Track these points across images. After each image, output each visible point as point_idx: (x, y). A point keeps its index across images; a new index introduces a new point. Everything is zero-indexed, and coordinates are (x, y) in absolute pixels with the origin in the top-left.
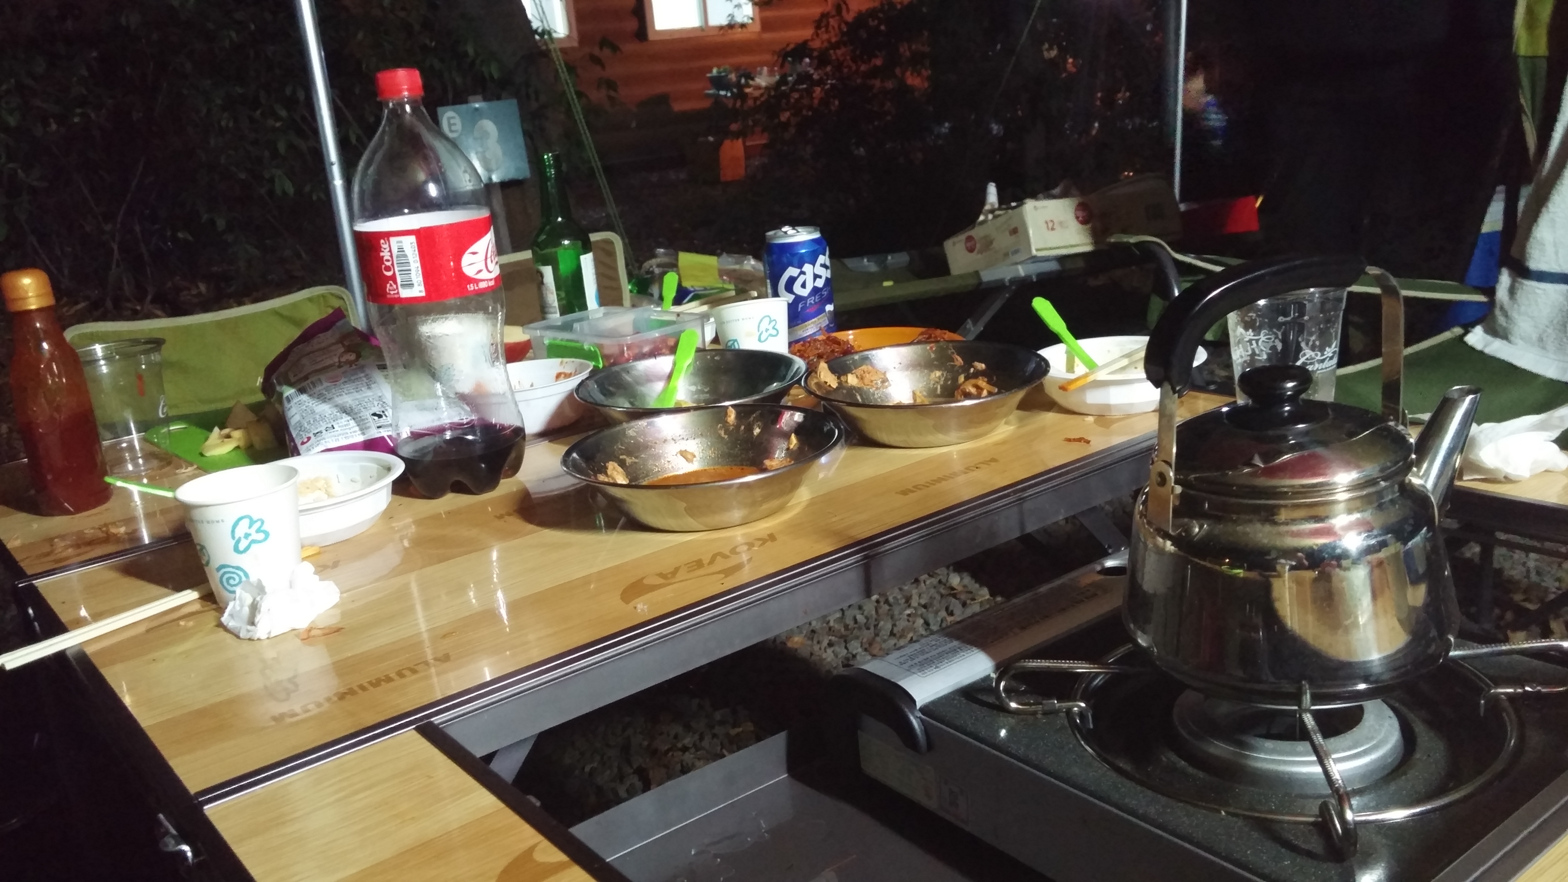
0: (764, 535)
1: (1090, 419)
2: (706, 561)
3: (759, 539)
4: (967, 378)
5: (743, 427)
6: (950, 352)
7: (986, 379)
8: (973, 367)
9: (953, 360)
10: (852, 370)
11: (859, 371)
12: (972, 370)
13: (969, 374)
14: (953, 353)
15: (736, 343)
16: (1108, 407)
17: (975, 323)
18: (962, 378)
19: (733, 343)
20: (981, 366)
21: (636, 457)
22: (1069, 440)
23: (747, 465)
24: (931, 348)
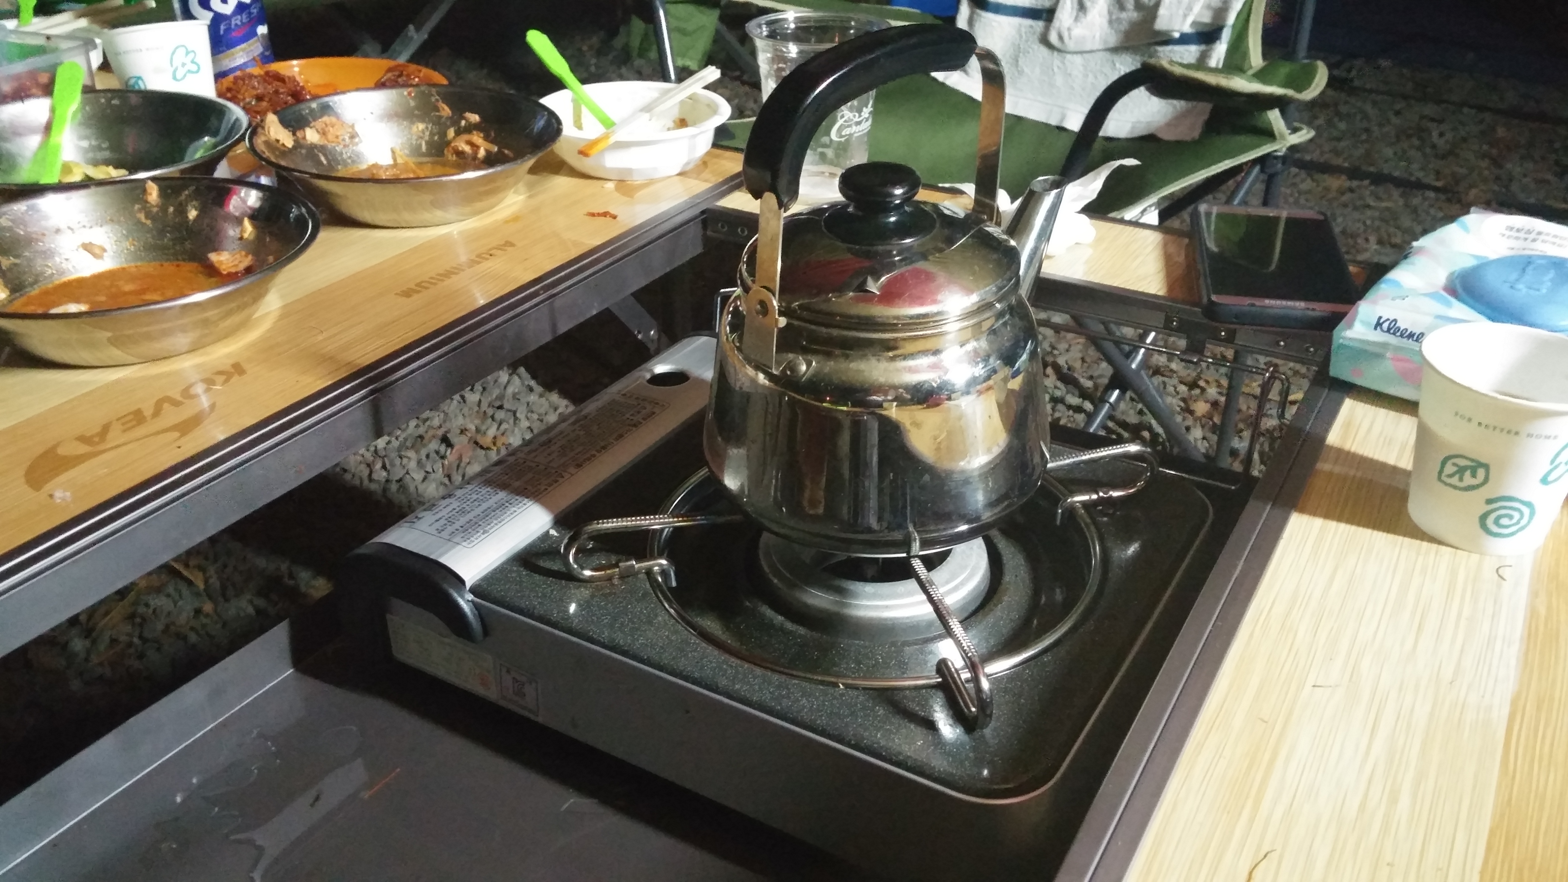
0: (226, 365)
1: (610, 185)
3: (220, 373)
4: (458, 133)
5: (171, 209)
6: (433, 99)
7: (482, 135)
8: (464, 118)
9: (437, 109)
10: (310, 122)
11: (319, 123)
12: (463, 123)
13: (459, 128)
14: (437, 100)
15: (140, 82)
16: (629, 171)
18: (451, 133)
19: (136, 83)
20: (475, 118)
22: (593, 215)
23: (184, 260)
24: (409, 94)
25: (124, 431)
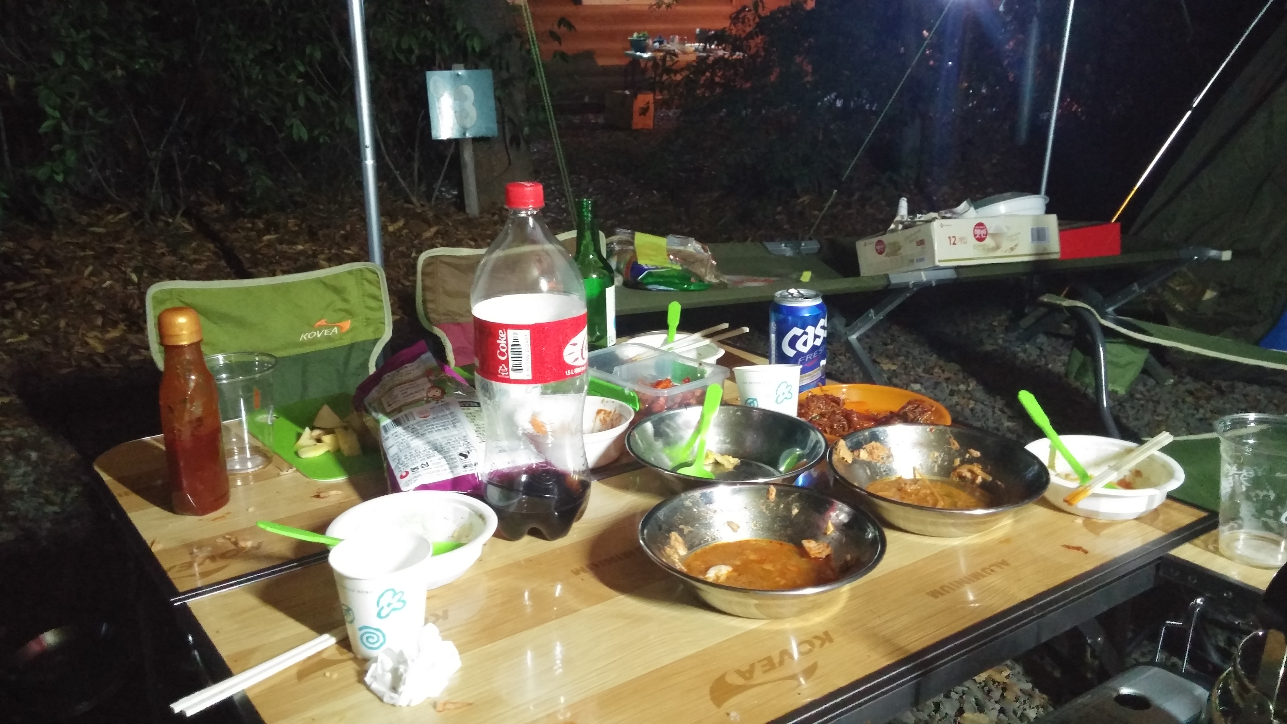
0: (820, 631)
1: (1079, 521)
2: (776, 660)
3: (816, 637)
4: (963, 462)
5: (782, 506)
6: (947, 436)
7: (981, 467)
8: (968, 452)
9: (950, 444)
10: (862, 445)
11: (868, 446)
12: (967, 456)
13: (964, 458)
14: (950, 437)
15: (755, 402)
16: (1097, 513)
17: (876, 314)
18: (957, 462)
19: (753, 402)
20: (977, 454)
21: (692, 527)
22: (1068, 547)
23: (785, 541)
24: (931, 430)
25: (765, 672)
